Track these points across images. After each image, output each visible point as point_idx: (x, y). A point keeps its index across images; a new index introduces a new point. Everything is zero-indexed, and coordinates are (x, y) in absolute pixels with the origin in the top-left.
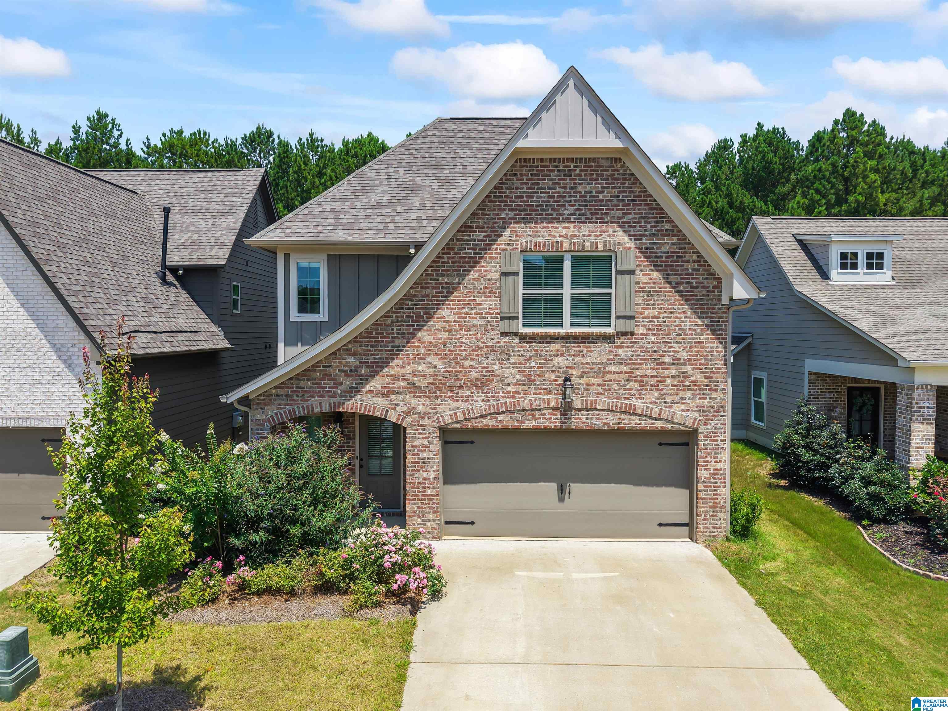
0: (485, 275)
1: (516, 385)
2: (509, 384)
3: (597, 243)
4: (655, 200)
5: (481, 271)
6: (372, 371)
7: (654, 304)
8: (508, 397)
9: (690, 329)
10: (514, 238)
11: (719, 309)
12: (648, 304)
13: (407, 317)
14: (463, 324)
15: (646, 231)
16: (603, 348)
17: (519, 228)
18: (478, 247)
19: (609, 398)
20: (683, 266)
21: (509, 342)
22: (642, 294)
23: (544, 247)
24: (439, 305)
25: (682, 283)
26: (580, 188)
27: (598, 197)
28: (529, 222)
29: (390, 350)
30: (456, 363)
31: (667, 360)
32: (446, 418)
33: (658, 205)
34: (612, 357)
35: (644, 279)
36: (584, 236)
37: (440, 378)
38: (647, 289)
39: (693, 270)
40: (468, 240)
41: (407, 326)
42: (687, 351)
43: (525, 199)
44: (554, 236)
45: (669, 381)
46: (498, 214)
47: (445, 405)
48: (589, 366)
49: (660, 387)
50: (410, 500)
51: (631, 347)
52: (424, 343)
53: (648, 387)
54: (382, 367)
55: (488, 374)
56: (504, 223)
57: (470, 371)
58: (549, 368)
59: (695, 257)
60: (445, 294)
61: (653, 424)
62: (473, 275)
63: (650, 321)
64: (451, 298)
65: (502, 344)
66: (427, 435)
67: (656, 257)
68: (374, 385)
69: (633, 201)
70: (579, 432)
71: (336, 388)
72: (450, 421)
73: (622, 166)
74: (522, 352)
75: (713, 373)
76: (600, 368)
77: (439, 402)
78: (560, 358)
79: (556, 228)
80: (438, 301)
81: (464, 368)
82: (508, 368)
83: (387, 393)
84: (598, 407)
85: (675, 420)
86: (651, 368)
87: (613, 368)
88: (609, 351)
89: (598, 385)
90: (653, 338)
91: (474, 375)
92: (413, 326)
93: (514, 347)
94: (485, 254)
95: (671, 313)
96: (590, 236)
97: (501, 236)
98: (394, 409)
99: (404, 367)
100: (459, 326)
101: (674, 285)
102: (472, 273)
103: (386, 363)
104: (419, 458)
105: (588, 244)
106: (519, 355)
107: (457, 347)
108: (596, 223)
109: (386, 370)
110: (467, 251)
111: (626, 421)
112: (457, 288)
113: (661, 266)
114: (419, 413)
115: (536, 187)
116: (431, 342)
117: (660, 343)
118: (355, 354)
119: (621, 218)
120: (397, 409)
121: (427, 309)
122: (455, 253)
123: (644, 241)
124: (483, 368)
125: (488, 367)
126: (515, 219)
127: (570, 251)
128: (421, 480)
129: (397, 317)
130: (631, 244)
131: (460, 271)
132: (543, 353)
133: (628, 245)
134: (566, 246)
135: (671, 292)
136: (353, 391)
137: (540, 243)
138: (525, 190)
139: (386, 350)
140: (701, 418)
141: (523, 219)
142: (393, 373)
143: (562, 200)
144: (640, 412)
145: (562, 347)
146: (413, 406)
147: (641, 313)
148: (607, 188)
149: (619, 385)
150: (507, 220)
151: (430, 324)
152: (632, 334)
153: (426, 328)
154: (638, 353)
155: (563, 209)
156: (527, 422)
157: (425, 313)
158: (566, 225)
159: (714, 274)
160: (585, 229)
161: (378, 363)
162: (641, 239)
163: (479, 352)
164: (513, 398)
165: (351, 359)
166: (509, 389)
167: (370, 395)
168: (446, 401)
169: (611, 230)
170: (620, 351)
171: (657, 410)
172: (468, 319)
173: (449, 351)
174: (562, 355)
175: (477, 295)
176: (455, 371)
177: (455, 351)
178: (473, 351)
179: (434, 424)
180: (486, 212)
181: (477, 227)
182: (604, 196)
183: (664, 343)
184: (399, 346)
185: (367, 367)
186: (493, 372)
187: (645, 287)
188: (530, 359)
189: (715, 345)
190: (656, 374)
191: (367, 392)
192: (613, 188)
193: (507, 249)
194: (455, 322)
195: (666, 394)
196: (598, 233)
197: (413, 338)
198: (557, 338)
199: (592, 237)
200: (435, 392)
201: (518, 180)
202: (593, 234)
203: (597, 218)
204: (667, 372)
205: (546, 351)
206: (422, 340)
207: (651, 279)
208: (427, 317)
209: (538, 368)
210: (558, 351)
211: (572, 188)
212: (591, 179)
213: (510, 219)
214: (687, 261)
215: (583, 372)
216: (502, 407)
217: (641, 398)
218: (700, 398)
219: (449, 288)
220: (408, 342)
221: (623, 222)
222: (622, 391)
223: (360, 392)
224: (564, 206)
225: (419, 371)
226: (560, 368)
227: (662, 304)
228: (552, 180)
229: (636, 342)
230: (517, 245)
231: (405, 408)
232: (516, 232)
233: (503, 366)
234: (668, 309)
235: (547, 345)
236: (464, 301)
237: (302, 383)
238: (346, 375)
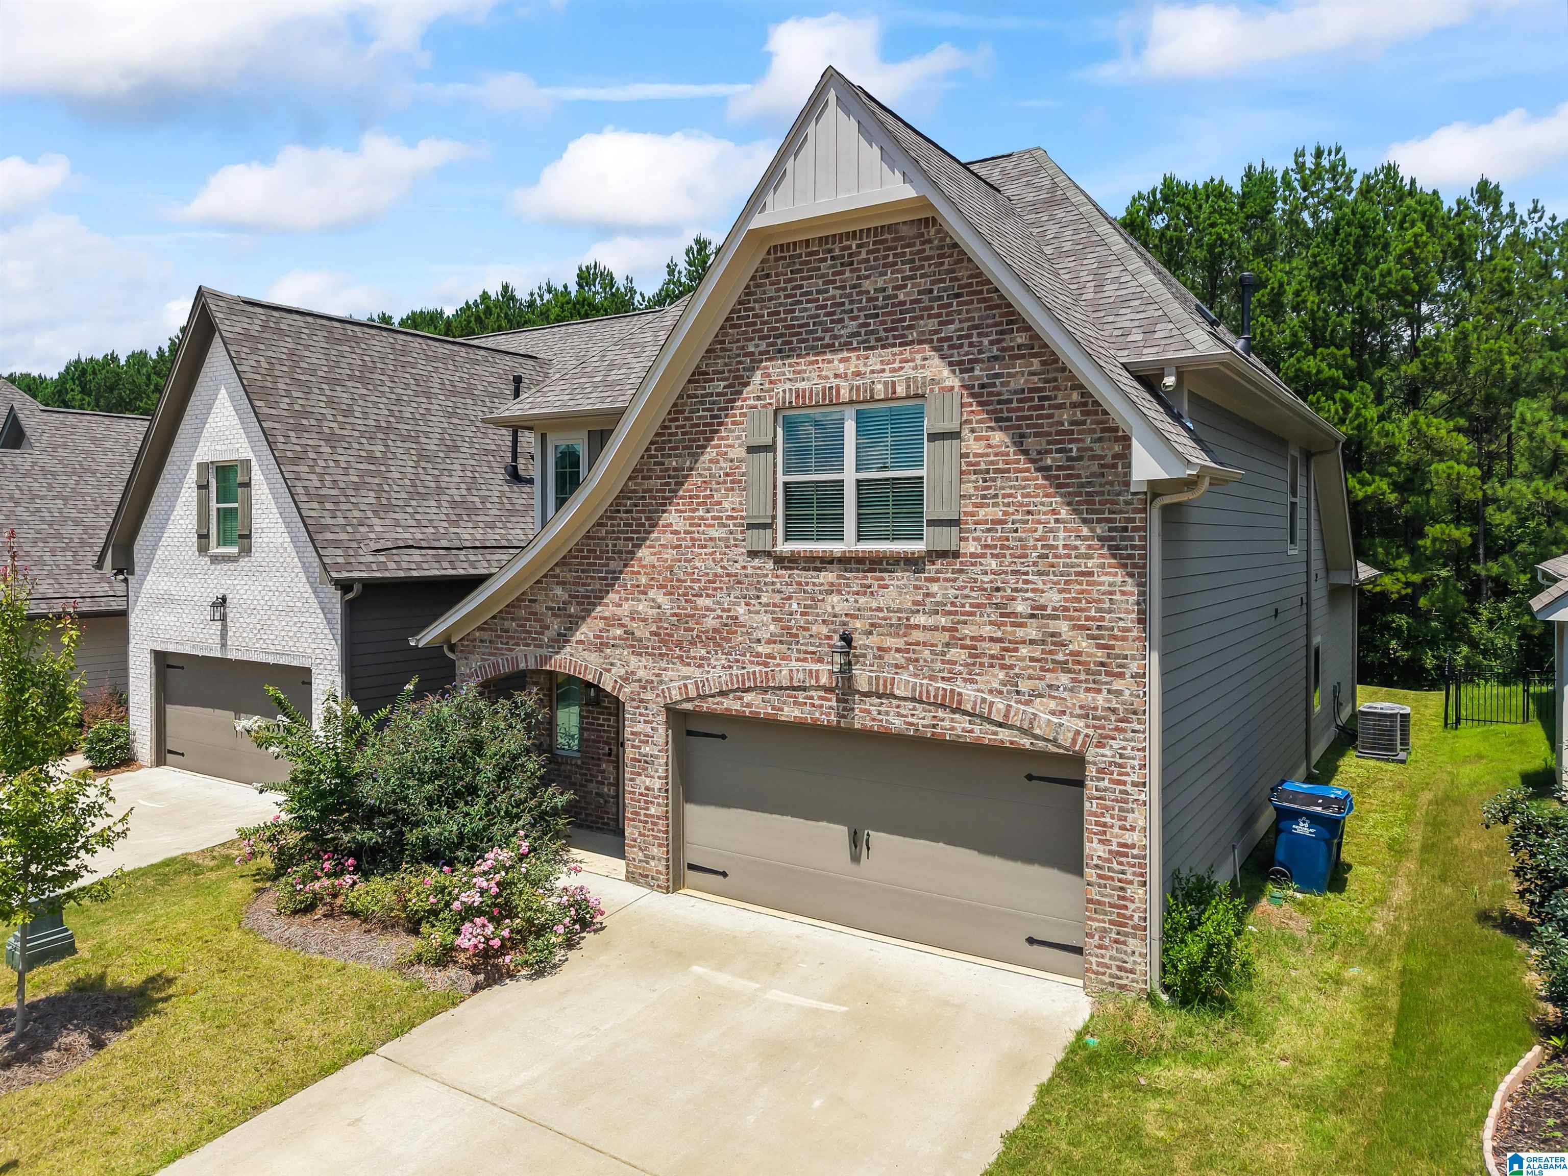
0: (726, 453)
1: (769, 642)
2: (759, 641)
3: (894, 383)
4: (997, 290)
5: (719, 446)
6: (582, 611)
7: (996, 496)
8: (758, 664)
9: (1065, 546)
10: (767, 386)
11: (1127, 503)
12: (984, 497)
13: (625, 525)
14: (696, 536)
15: (980, 352)
16: (905, 581)
17: (774, 368)
18: (716, 407)
19: (916, 675)
20: (1051, 416)
21: (759, 568)
22: (974, 477)
23: (811, 399)
24: (665, 505)
25: (1049, 452)
26: (867, 285)
27: (896, 296)
28: (789, 356)
29: (605, 578)
30: (686, 601)
31: (1021, 607)
32: (673, 692)
33: (1002, 297)
34: (920, 598)
35: (976, 447)
36: (873, 372)
37: (665, 625)
38: (983, 466)
39: (1072, 423)
40: (703, 396)
41: (626, 539)
42: (1060, 591)
43: (782, 316)
44: (827, 378)
45: (1024, 651)
46: (743, 348)
47: (673, 670)
48: (881, 615)
49: (1008, 662)
50: (630, 819)
51: (954, 580)
52: (645, 566)
53: (985, 660)
54: (595, 605)
55: (730, 621)
56: (752, 361)
57: (705, 616)
58: (818, 615)
59: (1075, 396)
60: (673, 487)
61: (995, 733)
62: (710, 453)
63: (989, 530)
64: (681, 493)
65: (750, 571)
66: (651, 718)
67: (999, 402)
68: (585, 632)
69: (957, 296)
70: (867, 735)
71: (542, 633)
72: (678, 698)
73: (938, 232)
74: (778, 586)
75: (1115, 638)
76: (899, 619)
77: (663, 665)
78: (835, 598)
79: (830, 362)
80: (664, 498)
81: (697, 609)
82: (758, 612)
83: (600, 646)
84: (897, 692)
85: (1037, 731)
86: (991, 623)
87: (921, 619)
88: (916, 587)
89: (898, 650)
90: (993, 564)
91: (710, 622)
92: (632, 539)
93: (767, 576)
94: (726, 416)
95: (1029, 513)
96: (883, 371)
97: (747, 384)
98: (609, 671)
99: (621, 606)
100: (692, 539)
101: (1034, 455)
102: (708, 450)
103: (598, 598)
104: (640, 754)
105: (879, 387)
106: (773, 591)
107: (688, 574)
108: (894, 345)
109: (599, 609)
110: (701, 413)
111: (947, 724)
112: (688, 476)
113: (1009, 419)
114: (640, 681)
115: (798, 292)
116: (654, 566)
117: (1006, 573)
118: (563, 583)
119: (936, 332)
120: (613, 671)
121: (650, 512)
122: (686, 419)
123: (977, 372)
124: (723, 610)
125: (729, 610)
126: (767, 352)
127: (851, 402)
128: (643, 790)
129: (612, 525)
130: (952, 380)
131: (691, 448)
132: (809, 588)
133: (948, 383)
134: (845, 395)
135: (1027, 470)
136: (562, 639)
137: (804, 391)
138: (782, 300)
139: (601, 578)
140: (1090, 732)
141: (780, 351)
142: (607, 614)
143: (838, 310)
144: (969, 708)
145: (839, 577)
146: (631, 668)
147: (973, 514)
148: (911, 278)
149: (933, 653)
150: (757, 357)
151: (654, 535)
152: (956, 555)
153: (648, 543)
154: (967, 592)
155: (840, 326)
156: (786, 709)
157: (648, 519)
158: (845, 354)
159: (1116, 429)
160: (875, 360)
161: (589, 597)
162: (972, 370)
163: (717, 585)
164: (766, 665)
165: (559, 591)
166: (760, 649)
167: (581, 647)
168: (673, 663)
169: (918, 357)
170: (934, 588)
171: (1001, 706)
172: (702, 528)
173: (678, 580)
174: (839, 592)
175: (715, 486)
176: (686, 615)
177: (685, 581)
178: (709, 582)
179: (659, 699)
180: (727, 345)
181: (714, 373)
182: (906, 294)
183: (1015, 572)
184: (614, 572)
185: (578, 604)
186: (737, 618)
187: (978, 464)
188: (790, 598)
189: (1119, 579)
190: (999, 634)
191: (577, 642)
192: (923, 276)
193: (755, 407)
194: (686, 532)
195: (1018, 676)
196: (896, 365)
197: (632, 559)
198: (831, 562)
199: (887, 374)
200: (660, 648)
201: (772, 284)
202: (887, 367)
203: (895, 337)
204: (1020, 633)
205: (814, 584)
206: (644, 563)
207: (989, 446)
208: (650, 526)
209: (802, 614)
210: (832, 584)
211: (854, 287)
212: (885, 266)
213: (761, 353)
214: (1061, 406)
215: (872, 625)
216: (749, 679)
217: (972, 681)
218: (1088, 690)
219: (676, 477)
220: (625, 566)
221: (940, 340)
222: (938, 665)
223: (569, 641)
224: (841, 321)
225: (638, 613)
226: (835, 616)
227: (1010, 496)
228: (823, 276)
229: (961, 571)
230: (771, 398)
231: (622, 672)
232: (769, 375)
233: (752, 608)
234: (1021, 505)
235: (815, 573)
236: (698, 497)
237: (507, 624)
238: (554, 615)
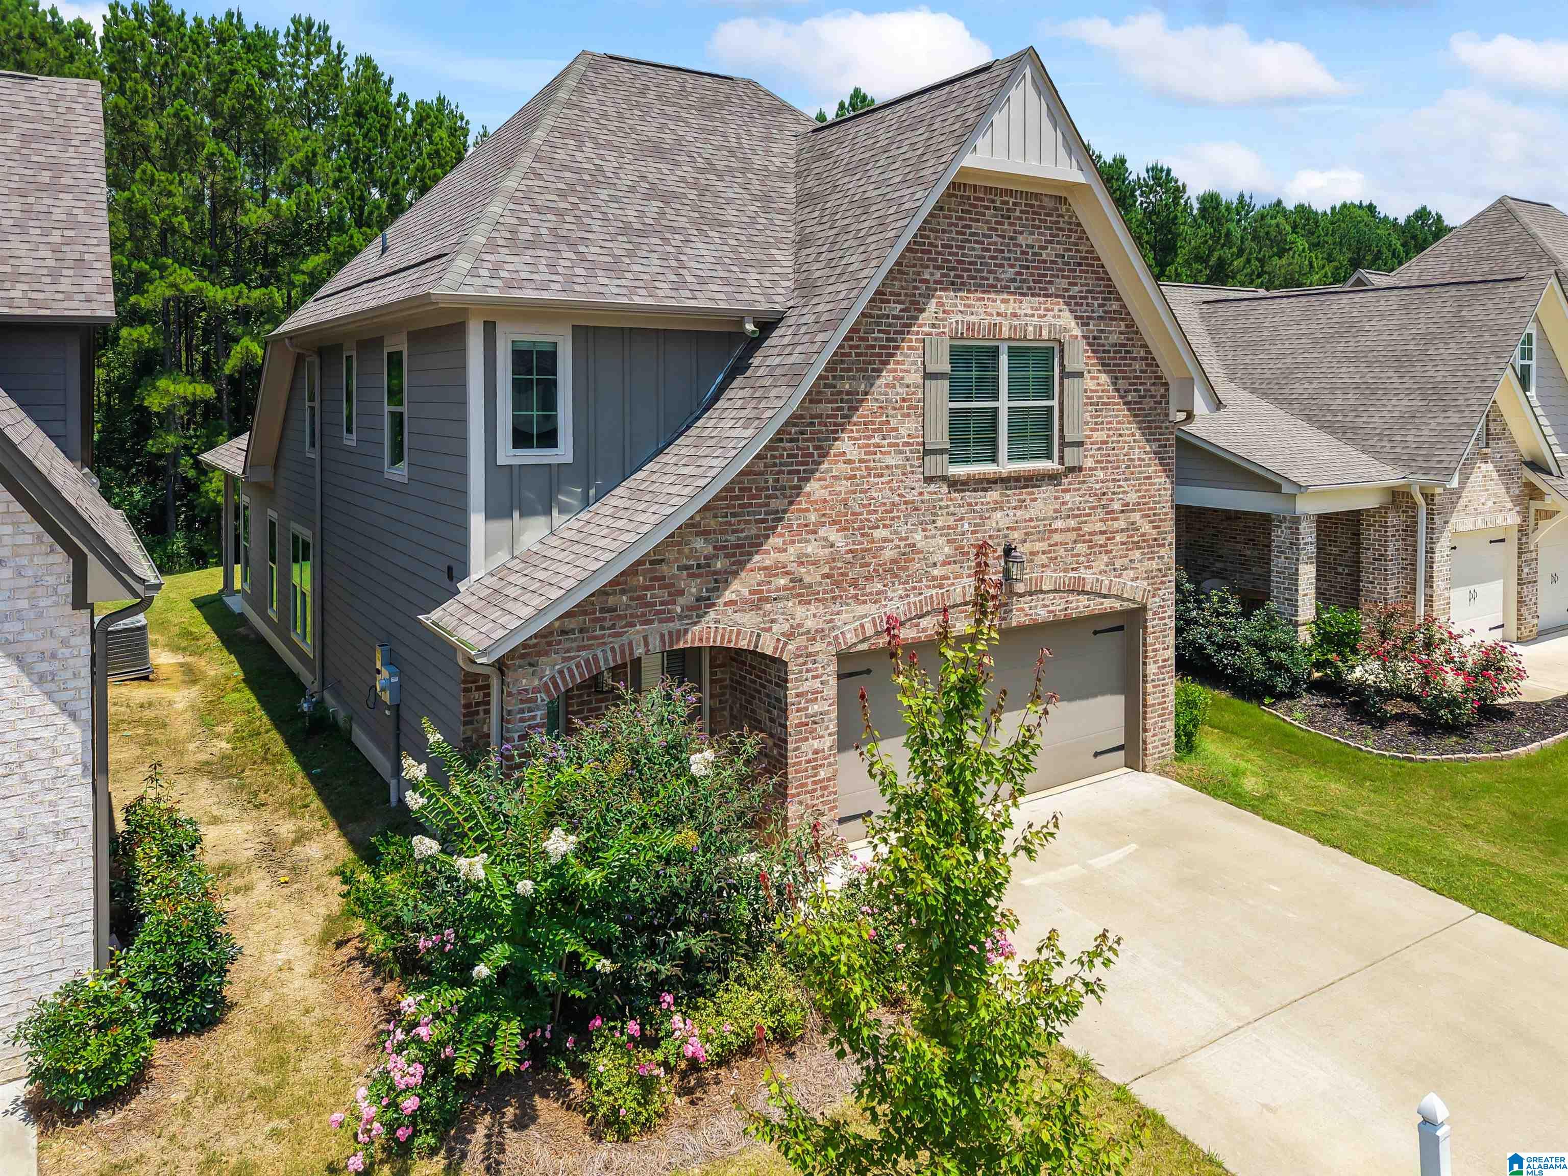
0: (902, 378)
1: (945, 563)
2: (935, 564)
3: (1041, 327)
4: (1103, 266)
5: (895, 371)
6: (733, 564)
7: (1102, 423)
8: (935, 587)
9: (1139, 459)
10: (941, 315)
11: (1167, 428)
12: (1096, 423)
13: (789, 456)
14: (872, 464)
15: (1093, 311)
16: (1048, 494)
17: (948, 298)
18: (892, 329)
19: (1055, 571)
20: (1130, 365)
21: (935, 493)
22: (1090, 408)
23: (979, 332)
24: (836, 431)
25: (1130, 391)
26: (1021, 239)
27: (1041, 255)
28: (960, 290)
29: (763, 521)
30: (862, 535)
31: (1117, 506)
32: (848, 636)
33: (1106, 273)
34: (1058, 507)
35: (1091, 385)
36: (1026, 315)
37: (839, 565)
38: (1095, 400)
39: (1141, 372)
40: (879, 317)
41: (790, 472)
42: (1137, 491)
43: (954, 250)
44: (991, 315)
45: (1118, 538)
46: (919, 274)
47: (847, 612)
48: (1032, 524)
49: (1109, 548)
50: (793, 795)
51: (1079, 490)
52: (816, 502)
53: (1097, 549)
54: (751, 554)
55: (908, 550)
56: (927, 288)
57: (882, 548)
58: (985, 532)
59: (1142, 353)
60: (846, 412)
61: (1102, 604)
62: (886, 377)
63: (1099, 449)
64: (855, 419)
65: (926, 497)
66: (820, 671)
67: (1104, 352)
68: (738, 589)
69: (1080, 264)
70: (1022, 629)
71: (674, 603)
72: (854, 640)
73: (1068, 210)
74: (952, 509)
75: (1161, 520)
76: (1045, 525)
77: (836, 608)
78: (999, 515)
79: (994, 301)
80: (835, 424)
81: (873, 542)
82: (934, 537)
83: (758, 602)
84: (1044, 588)
85: (1125, 595)
86: (1101, 520)
87: (1059, 524)
88: (1056, 498)
89: (1044, 553)
90: (1101, 475)
91: (888, 554)
92: (798, 472)
93: (942, 500)
94: (903, 340)
95: (1120, 435)
96: (1033, 316)
97: (922, 311)
98: (769, 630)
99: (785, 550)
100: (868, 468)
101: (1122, 393)
102: (884, 373)
103: (756, 544)
104: (807, 716)
105: (1031, 329)
106: (948, 514)
107: (864, 506)
108: (1039, 295)
109: (757, 558)
110: (876, 335)
111: (1074, 605)
112: (862, 401)
113: (1109, 365)
114: (808, 632)
115: (968, 231)
116: (825, 501)
117: (1108, 481)
118: (705, 533)
119: (1067, 290)
120: (775, 629)
121: (819, 440)
122: (861, 339)
123: (1091, 327)
124: (901, 539)
125: (906, 539)
126: (941, 282)
127: (1010, 339)
128: (810, 756)
129: (773, 457)
130: (1077, 332)
131: (866, 370)
132: (978, 508)
133: (1074, 333)
134: (1005, 334)
135: (1118, 404)
136: (704, 603)
137: (974, 324)
138: (954, 235)
139: (758, 522)
140: (1149, 588)
141: (953, 283)
142: (768, 563)
143: (1000, 256)
144: (1088, 588)
145: (1002, 495)
146: (798, 621)
147: (1090, 437)
148: (1051, 242)
149: (1066, 550)
150: (931, 285)
151: (825, 466)
152: (1080, 469)
153: (818, 475)
154: (1087, 498)
155: (1001, 270)
156: (958, 625)
157: (816, 448)
158: (1005, 296)
159: (1161, 378)
160: (1027, 305)
161: (743, 546)
162: (1088, 324)
163: (895, 514)
164: (941, 586)
165: (699, 544)
166: (936, 572)
167: (730, 610)
168: (847, 604)
169: (1056, 308)
170: (1068, 497)
171: (1107, 582)
172: (879, 456)
173: (853, 514)
174: (1002, 509)
175: (891, 412)
176: (863, 550)
177: (861, 514)
178: (886, 511)
179: (830, 648)
180: (904, 268)
181: (891, 294)
182: (1048, 255)
183: (1114, 480)
184: (777, 512)
185: (727, 556)
186: (914, 545)
187: (1092, 398)
188: (962, 519)
189: (1163, 480)
190: (1104, 528)
191: (726, 604)
192: (1058, 243)
193: (930, 334)
194: (860, 461)
195: (1115, 557)
196: (1042, 312)
197: (798, 495)
198: (995, 482)
199: (1035, 319)
200: (832, 591)
201: (945, 217)
202: (1036, 313)
203: (1040, 289)
204: (1116, 525)
205: (982, 504)
206: (813, 498)
207: (1099, 384)
208: (820, 456)
209: (973, 532)
210: (996, 502)
211: (1011, 238)
212: (1033, 226)
213: (936, 282)
214: (1135, 359)
215: (1026, 534)
216: (926, 604)
217: (1090, 567)
218: (1149, 559)
219: (851, 401)
220: (791, 503)
221: (1070, 297)
222: (1069, 559)
223: (714, 605)
224: (1002, 266)
225: (807, 556)
226: (999, 531)
227: (1110, 423)
228: (987, 222)
229: (1084, 482)
230: (944, 327)
231: (786, 627)
232: (943, 305)
233: (928, 534)
234: (1117, 430)
235: (982, 494)
236: (873, 423)
237: (611, 601)
238: (692, 576)
